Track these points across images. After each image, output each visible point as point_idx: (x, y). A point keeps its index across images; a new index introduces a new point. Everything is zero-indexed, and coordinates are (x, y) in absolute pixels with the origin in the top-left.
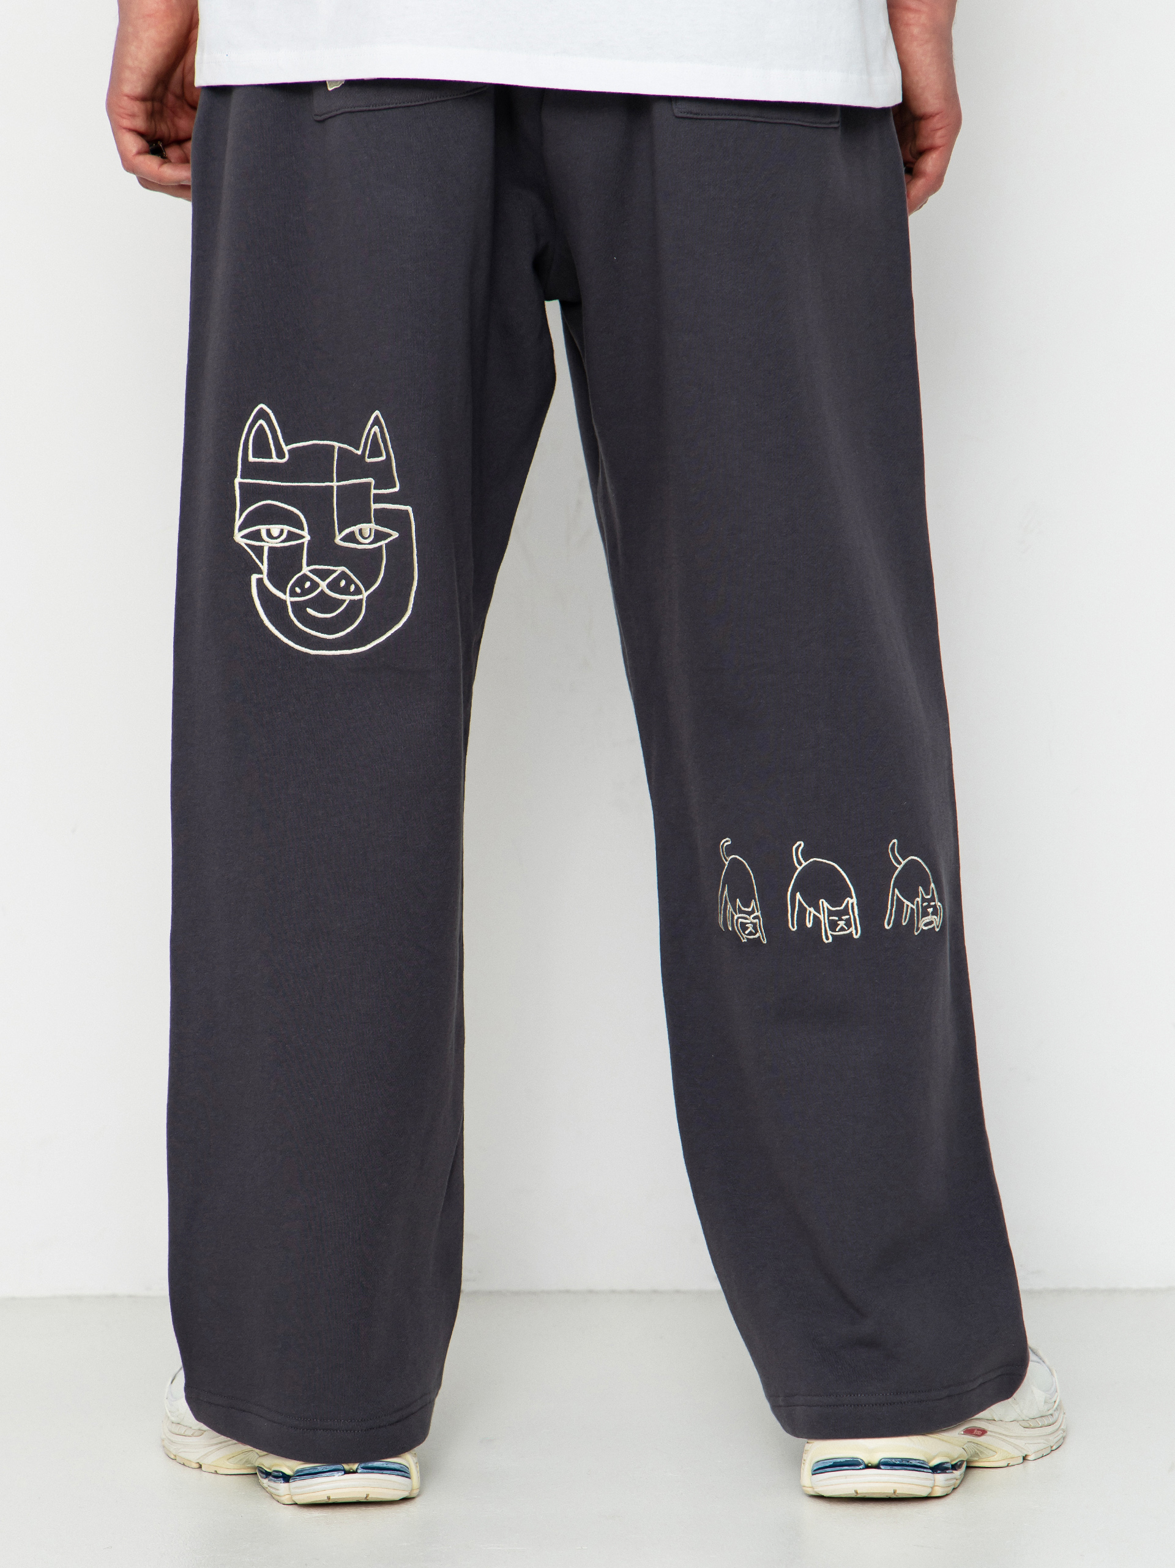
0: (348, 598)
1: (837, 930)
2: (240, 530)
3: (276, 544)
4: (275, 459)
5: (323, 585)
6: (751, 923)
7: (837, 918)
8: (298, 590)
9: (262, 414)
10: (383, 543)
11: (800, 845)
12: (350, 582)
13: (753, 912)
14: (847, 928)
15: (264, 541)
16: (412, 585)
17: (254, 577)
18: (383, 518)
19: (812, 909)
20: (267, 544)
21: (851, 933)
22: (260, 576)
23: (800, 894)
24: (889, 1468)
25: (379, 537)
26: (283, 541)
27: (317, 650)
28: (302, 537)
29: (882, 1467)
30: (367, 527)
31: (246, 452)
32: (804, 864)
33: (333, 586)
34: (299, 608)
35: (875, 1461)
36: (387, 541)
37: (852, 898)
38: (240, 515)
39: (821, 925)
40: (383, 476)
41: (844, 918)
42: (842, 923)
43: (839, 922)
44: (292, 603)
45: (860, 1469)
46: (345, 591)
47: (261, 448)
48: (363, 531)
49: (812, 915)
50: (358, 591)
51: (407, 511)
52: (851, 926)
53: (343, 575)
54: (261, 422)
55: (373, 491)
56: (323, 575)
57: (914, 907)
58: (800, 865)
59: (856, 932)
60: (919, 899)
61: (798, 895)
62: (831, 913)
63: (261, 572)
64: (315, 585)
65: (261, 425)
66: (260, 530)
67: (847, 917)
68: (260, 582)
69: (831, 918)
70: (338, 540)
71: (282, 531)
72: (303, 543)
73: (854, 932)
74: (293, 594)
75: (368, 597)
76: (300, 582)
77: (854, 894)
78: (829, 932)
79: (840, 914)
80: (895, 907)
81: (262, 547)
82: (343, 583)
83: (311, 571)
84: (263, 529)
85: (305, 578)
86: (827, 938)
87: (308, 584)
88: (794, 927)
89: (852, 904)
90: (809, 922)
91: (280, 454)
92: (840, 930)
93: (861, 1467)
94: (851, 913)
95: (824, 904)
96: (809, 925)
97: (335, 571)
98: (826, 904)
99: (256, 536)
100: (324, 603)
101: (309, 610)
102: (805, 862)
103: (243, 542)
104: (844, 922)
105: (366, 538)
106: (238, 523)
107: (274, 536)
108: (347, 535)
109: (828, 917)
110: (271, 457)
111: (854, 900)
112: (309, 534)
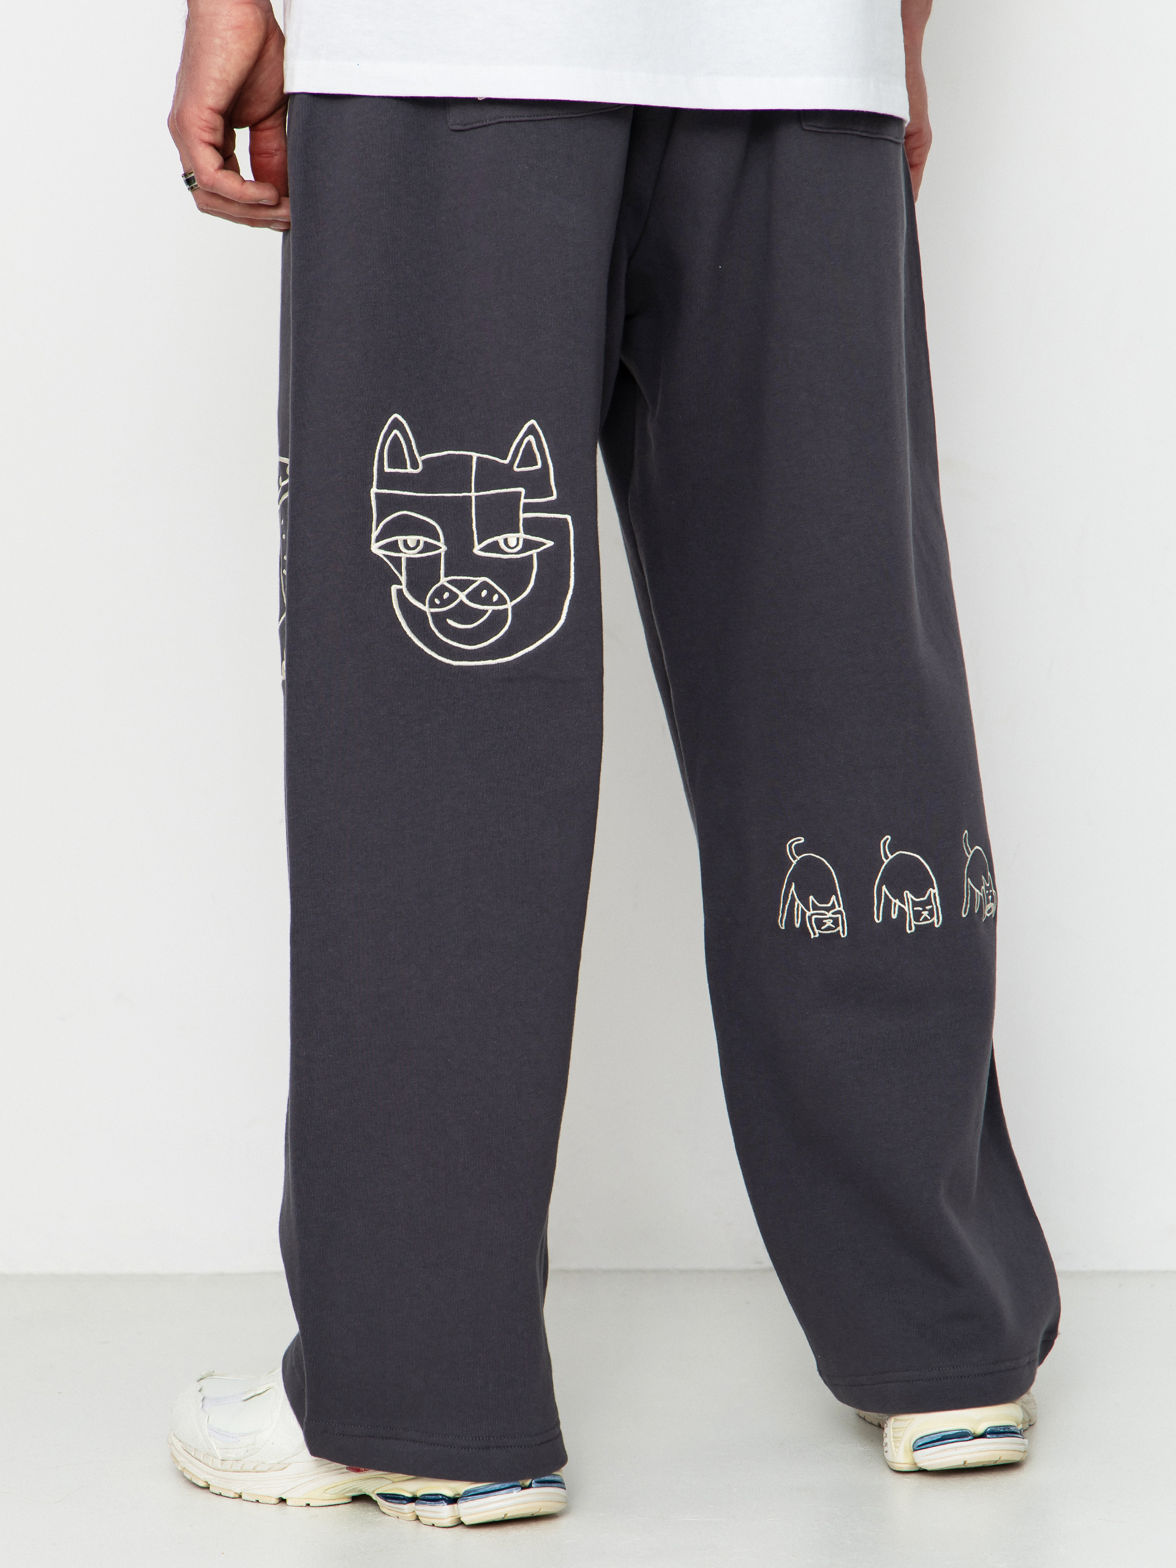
0: (490, 609)
1: (921, 920)
2: (378, 540)
3: (413, 554)
4: (410, 470)
5: (462, 596)
6: (830, 918)
7: (921, 909)
8: (437, 601)
9: (396, 424)
10: (534, 552)
11: (888, 839)
12: (492, 591)
13: (833, 906)
14: (929, 918)
15: (401, 552)
16: (567, 593)
17: (394, 588)
18: (532, 527)
19: (897, 901)
20: (405, 555)
21: (933, 922)
22: (399, 587)
23: (886, 887)
24: (995, 1436)
25: (528, 545)
26: (420, 552)
27: (459, 660)
28: (439, 548)
29: (988, 1436)
30: (512, 538)
31: (380, 462)
32: (891, 857)
33: (474, 596)
34: (439, 619)
35: (980, 1430)
36: (539, 550)
37: (934, 888)
38: (377, 526)
39: (906, 917)
40: (536, 484)
41: (928, 908)
42: (925, 913)
43: (923, 913)
44: (432, 614)
45: (970, 1440)
46: (488, 601)
47: (396, 458)
48: (509, 540)
49: (897, 906)
50: (502, 601)
51: (565, 520)
52: (933, 916)
53: (484, 585)
54: (395, 432)
55: (523, 501)
56: (462, 586)
57: (982, 895)
58: (887, 858)
59: (937, 921)
60: (983, 887)
61: (884, 888)
62: (915, 904)
63: (400, 583)
64: (454, 596)
65: (396, 435)
66: (397, 541)
67: (930, 907)
68: (400, 592)
69: (915, 909)
70: (477, 550)
71: (418, 542)
72: (440, 554)
73: (936, 922)
74: (432, 605)
75: (514, 607)
76: (439, 593)
77: (935, 885)
78: (913, 922)
79: (923, 904)
80: (969, 895)
81: (400, 558)
82: (484, 593)
83: (449, 582)
84: (400, 539)
85: (443, 589)
86: (910, 928)
87: (446, 595)
88: (878, 919)
89: (935, 894)
90: (894, 913)
91: (415, 465)
92: (924, 920)
93: (970, 1438)
94: (934, 903)
95: (908, 895)
96: (894, 916)
97: (474, 582)
98: (910, 896)
99: (393, 547)
100: (463, 613)
101: (450, 622)
102: (892, 854)
103: (381, 553)
104: (927, 912)
105: (513, 548)
106: (375, 534)
107: (411, 546)
108: (489, 545)
109: (913, 907)
110: (406, 468)
111: (936, 891)
112: (446, 544)
